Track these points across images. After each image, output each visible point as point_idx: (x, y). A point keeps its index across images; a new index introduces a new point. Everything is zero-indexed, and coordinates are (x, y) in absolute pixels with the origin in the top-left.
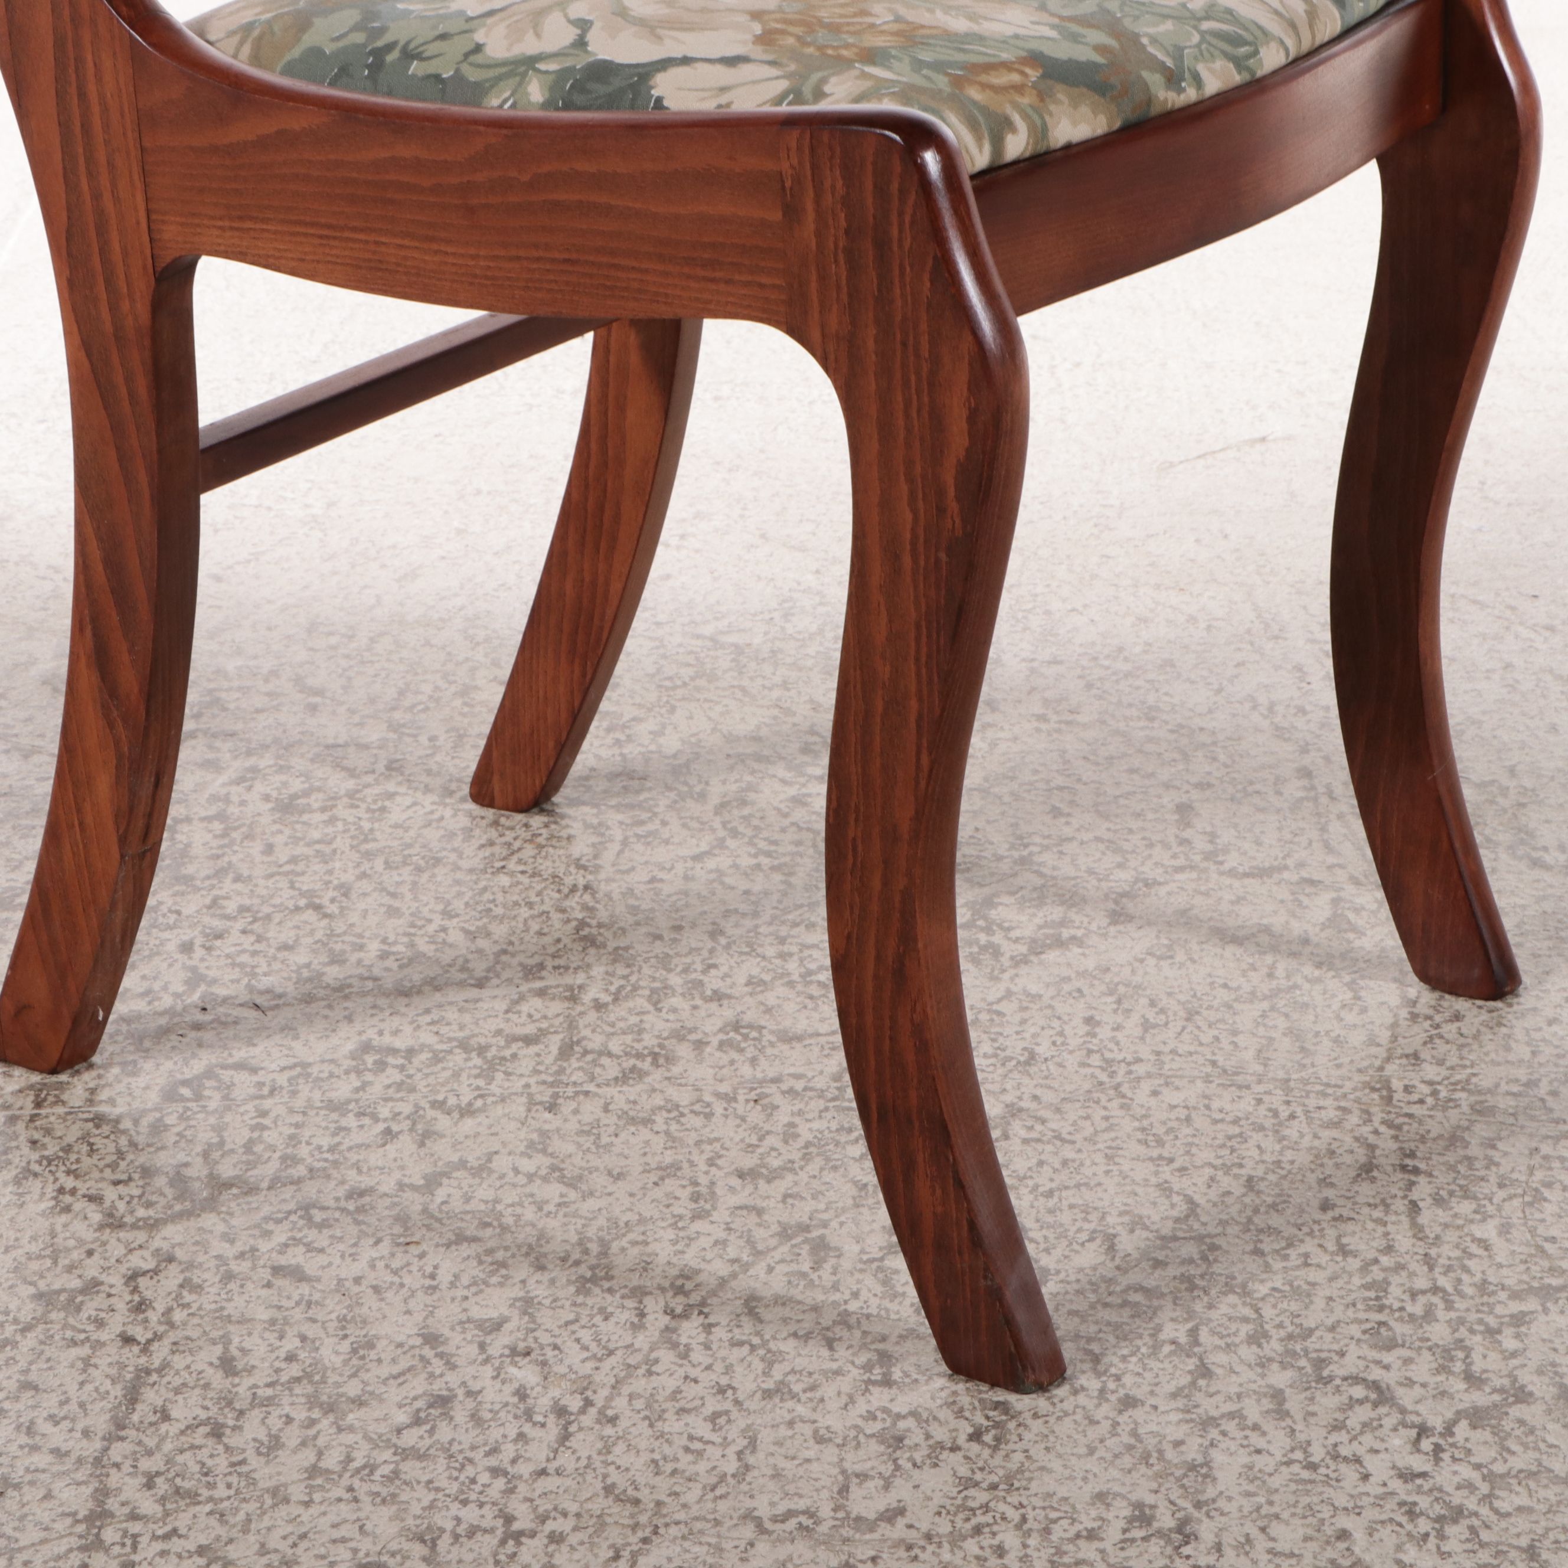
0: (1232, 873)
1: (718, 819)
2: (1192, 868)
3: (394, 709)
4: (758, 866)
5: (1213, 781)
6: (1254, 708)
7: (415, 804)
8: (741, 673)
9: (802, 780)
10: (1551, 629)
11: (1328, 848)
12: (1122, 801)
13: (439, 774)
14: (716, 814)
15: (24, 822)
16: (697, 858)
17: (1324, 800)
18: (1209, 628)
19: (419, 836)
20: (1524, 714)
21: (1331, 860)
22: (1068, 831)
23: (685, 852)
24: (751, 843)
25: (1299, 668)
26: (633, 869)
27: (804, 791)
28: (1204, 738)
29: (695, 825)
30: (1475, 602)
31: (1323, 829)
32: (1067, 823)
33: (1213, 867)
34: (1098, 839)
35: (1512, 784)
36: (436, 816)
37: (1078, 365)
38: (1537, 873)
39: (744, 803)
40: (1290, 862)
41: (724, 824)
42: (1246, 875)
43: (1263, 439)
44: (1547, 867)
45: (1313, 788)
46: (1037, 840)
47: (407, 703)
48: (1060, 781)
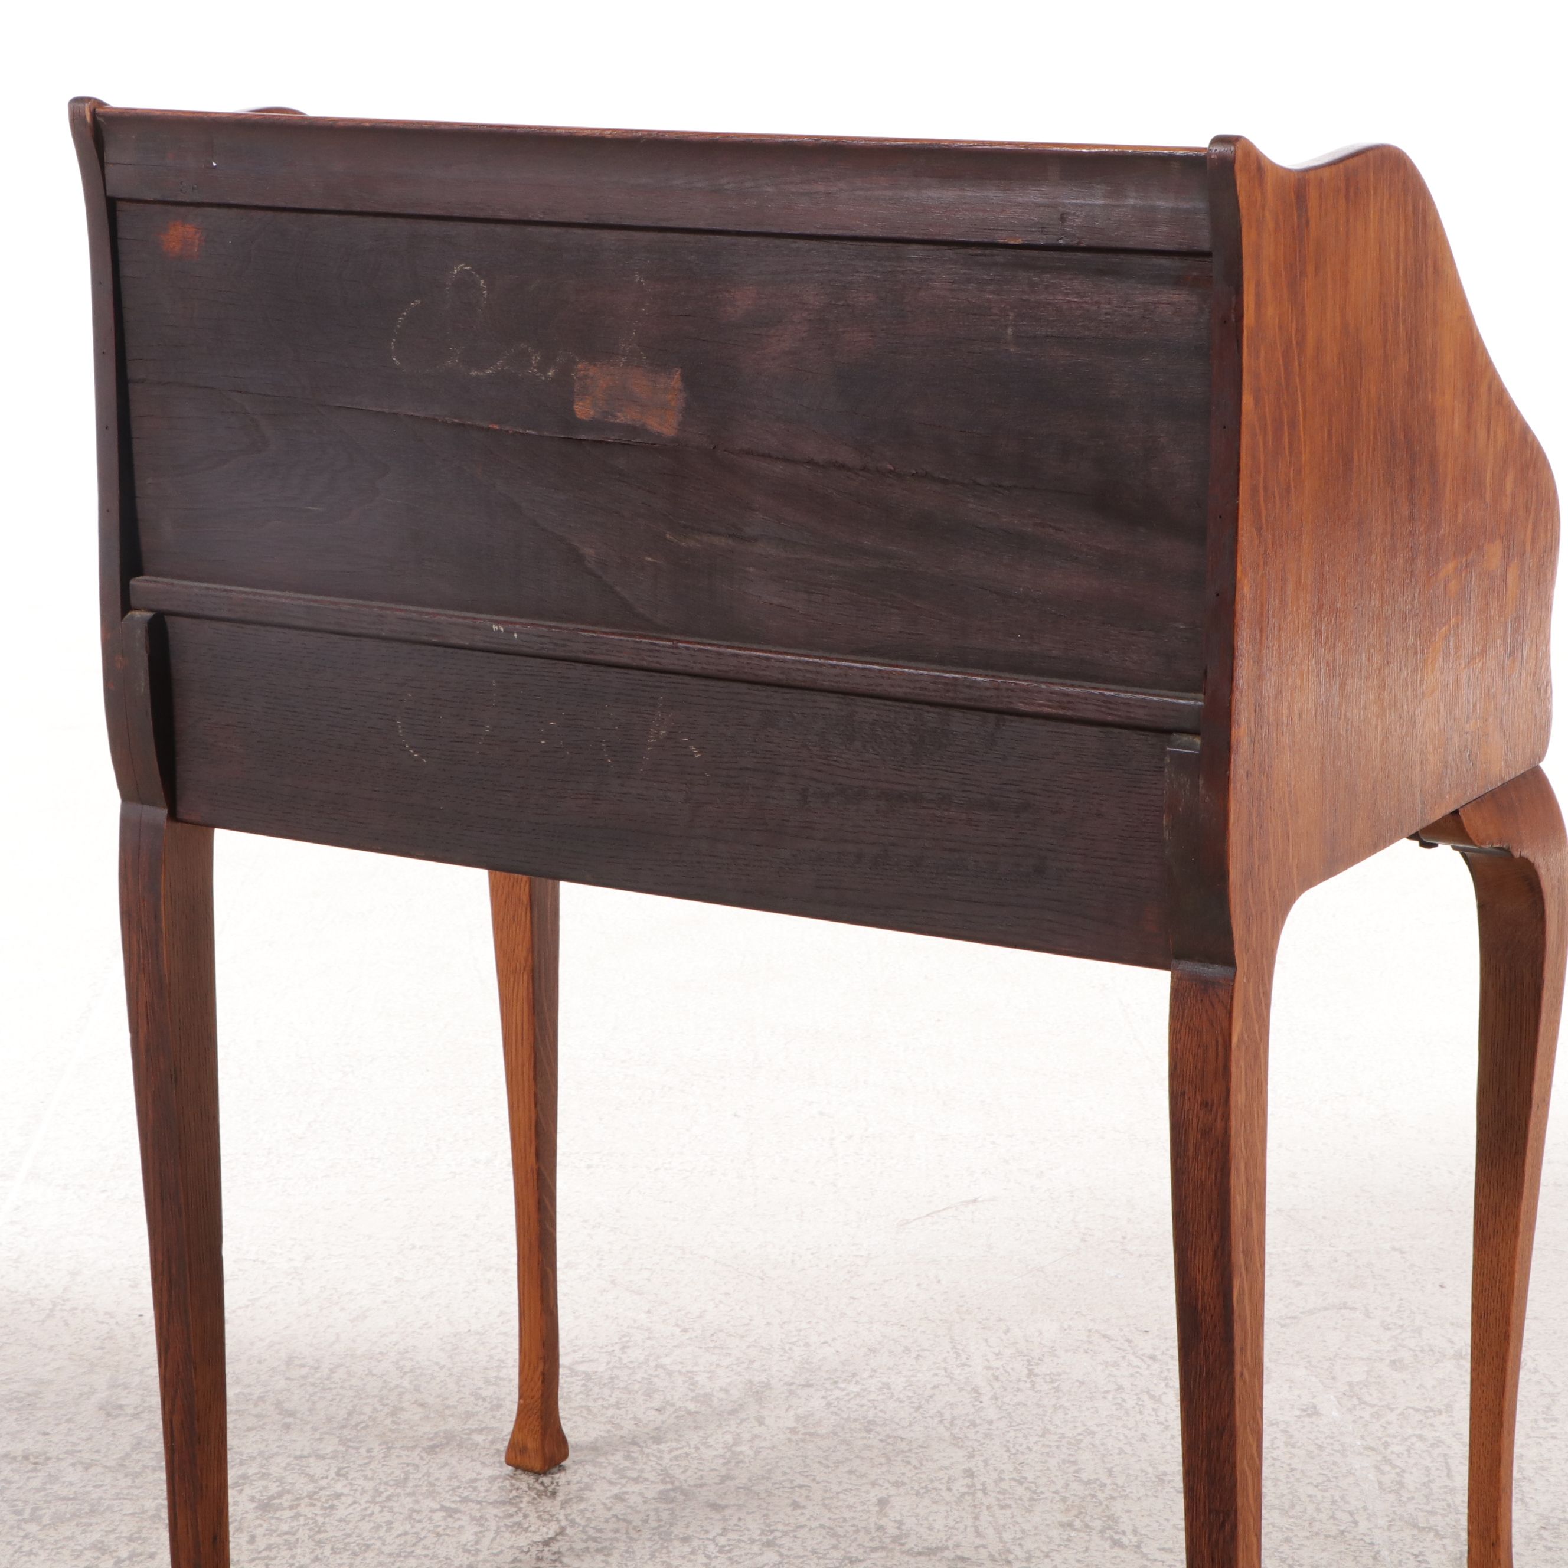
0: (910, 1553)
1: (562, 1512)
2: (883, 1548)
3: (344, 1427)
4: (587, 1549)
5: (906, 1480)
6: (941, 1422)
7: (355, 1502)
8: (588, 1396)
9: (624, 1481)
10: (1153, 1358)
11: (978, 1534)
12: (842, 1496)
13: (372, 1479)
14: (562, 1508)
15: (84, 1520)
16: (547, 1543)
17: (980, 1494)
18: (917, 1357)
19: (356, 1527)
20: (1125, 1426)
21: (978, 1541)
22: (802, 1520)
23: (537, 1538)
24: (584, 1531)
25: (976, 1390)
26: (502, 1552)
27: (624, 1489)
28: (904, 1446)
29: (546, 1516)
30: (1105, 1336)
31: (976, 1518)
32: (803, 1514)
33: (898, 1548)
34: (822, 1526)
35: (1108, 1481)
36: (369, 1512)
37: (850, 1137)
38: (1116, 1551)
39: (581, 1499)
40: (950, 1544)
41: (566, 1516)
42: (920, 1554)
43: (975, 1201)
44: (1121, 1546)
45: (973, 1485)
46: (780, 1527)
47: (353, 1422)
48: (800, 1480)
